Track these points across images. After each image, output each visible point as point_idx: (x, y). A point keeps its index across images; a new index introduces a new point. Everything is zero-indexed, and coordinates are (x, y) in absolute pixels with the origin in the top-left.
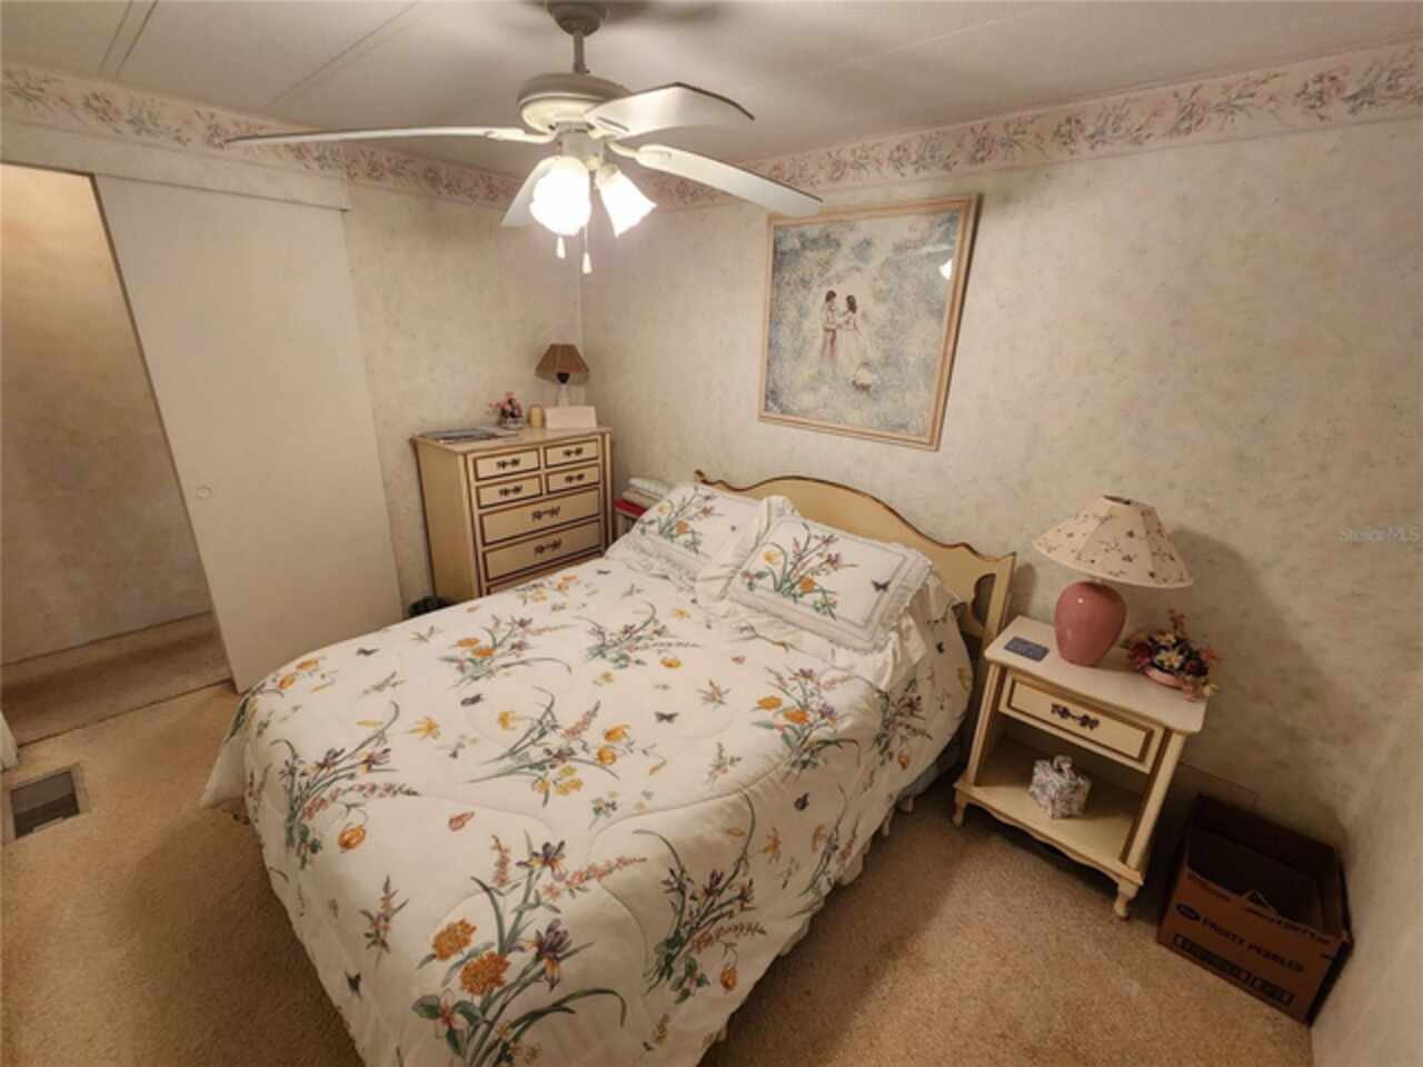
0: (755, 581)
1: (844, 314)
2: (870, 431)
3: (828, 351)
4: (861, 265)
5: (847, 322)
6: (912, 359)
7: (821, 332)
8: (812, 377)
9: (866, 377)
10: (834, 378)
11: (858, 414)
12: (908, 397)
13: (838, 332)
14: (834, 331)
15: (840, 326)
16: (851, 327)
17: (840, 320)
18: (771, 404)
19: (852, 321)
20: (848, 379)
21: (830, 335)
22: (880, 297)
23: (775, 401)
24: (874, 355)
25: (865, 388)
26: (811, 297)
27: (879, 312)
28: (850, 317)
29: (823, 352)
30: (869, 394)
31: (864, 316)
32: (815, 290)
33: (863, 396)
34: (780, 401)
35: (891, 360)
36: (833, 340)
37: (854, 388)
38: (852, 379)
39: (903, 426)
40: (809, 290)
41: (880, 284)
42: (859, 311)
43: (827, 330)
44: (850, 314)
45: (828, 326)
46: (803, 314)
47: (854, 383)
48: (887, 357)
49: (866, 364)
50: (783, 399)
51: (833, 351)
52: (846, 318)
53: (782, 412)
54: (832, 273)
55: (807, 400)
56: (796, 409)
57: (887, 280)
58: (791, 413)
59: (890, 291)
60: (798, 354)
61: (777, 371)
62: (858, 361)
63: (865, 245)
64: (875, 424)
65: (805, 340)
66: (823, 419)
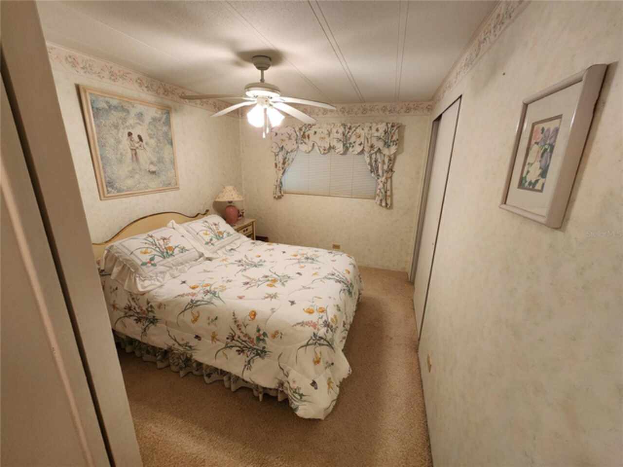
0: (212, 242)
1: (138, 142)
2: (160, 189)
3: (134, 159)
4: (141, 123)
5: (140, 146)
6: (167, 160)
7: (129, 150)
8: (130, 172)
9: (153, 168)
10: (140, 170)
11: (154, 184)
12: (169, 173)
13: (137, 150)
14: (135, 150)
15: (137, 148)
16: (142, 148)
17: (137, 145)
18: (110, 189)
19: (142, 146)
20: (146, 170)
21: (134, 152)
22: (151, 136)
23: (112, 187)
24: (155, 159)
25: (153, 173)
26: (120, 134)
27: (153, 142)
28: (141, 144)
29: (132, 159)
30: (156, 175)
31: (147, 144)
32: (121, 130)
33: (154, 176)
34: (115, 186)
35: (160, 160)
36: (136, 154)
37: (149, 173)
38: (148, 170)
39: (170, 184)
40: (118, 130)
41: (150, 132)
42: (144, 141)
43: (132, 150)
44: (141, 142)
45: (132, 148)
46: (119, 142)
47: (149, 171)
48: (159, 159)
49: (152, 163)
50: (117, 185)
51: (137, 159)
52: (139, 144)
53: (118, 192)
54: (128, 124)
55: (130, 182)
56: (125, 188)
57: (152, 130)
58: (123, 191)
59: (154, 135)
60: (120, 161)
61: (109, 171)
62: (148, 162)
63: (140, 115)
64: (161, 185)
65: (121, 154)
66: (140, 189)
